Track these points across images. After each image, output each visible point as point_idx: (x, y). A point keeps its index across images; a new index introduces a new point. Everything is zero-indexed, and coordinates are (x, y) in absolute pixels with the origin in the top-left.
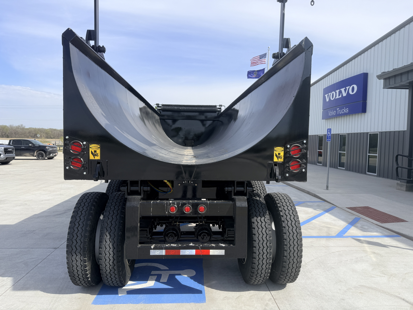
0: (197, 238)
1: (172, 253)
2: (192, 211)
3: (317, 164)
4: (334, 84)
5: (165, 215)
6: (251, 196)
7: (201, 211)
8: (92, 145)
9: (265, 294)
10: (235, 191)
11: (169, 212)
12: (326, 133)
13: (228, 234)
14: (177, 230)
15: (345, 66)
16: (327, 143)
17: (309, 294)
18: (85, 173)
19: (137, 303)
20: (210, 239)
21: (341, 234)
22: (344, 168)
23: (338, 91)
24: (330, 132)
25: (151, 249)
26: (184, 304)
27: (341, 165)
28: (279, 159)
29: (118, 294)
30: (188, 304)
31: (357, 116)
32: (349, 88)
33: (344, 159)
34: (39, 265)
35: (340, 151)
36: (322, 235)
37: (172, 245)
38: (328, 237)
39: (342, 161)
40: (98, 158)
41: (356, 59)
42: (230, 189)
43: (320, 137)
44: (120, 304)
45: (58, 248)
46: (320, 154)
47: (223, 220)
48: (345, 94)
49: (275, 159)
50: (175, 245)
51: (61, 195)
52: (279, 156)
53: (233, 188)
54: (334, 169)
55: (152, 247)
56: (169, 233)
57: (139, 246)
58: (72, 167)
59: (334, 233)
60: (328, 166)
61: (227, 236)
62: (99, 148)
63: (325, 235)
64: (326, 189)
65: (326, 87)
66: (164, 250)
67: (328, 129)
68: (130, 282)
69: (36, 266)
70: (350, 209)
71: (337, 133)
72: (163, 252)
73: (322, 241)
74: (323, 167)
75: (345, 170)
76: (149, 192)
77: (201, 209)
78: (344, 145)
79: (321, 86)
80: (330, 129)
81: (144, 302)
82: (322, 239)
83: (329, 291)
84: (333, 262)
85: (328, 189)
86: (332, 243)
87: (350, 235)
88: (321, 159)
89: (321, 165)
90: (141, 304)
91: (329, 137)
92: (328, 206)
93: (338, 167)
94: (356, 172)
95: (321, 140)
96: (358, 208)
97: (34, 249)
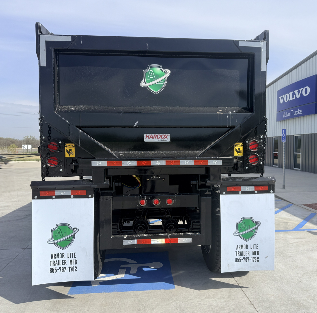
0: (165, 230)
1: (144, 242)
2: (160, 204)
3: (273, 166)
4: (288, 87)
5: (136, 208)
6: (214, 190)
7: (169, 203)
8: (67, 144)
9: (229, 280)
10: (200, 184)
11: (139, 205)
12: (281, 135)
13: (193, 226)
14: (146, 223)
15: (298, 68)
16: (282, 143)
17: (270, 278)
18: (61, 170)
19: (111, 292)
20: (176, 231)
21: (298, 228)
22: (300, 169)
23: (291, 93)
24: (285, 132)
25: (124, 239)
26: (155, 290)
27: (297, 166)
28: (239, 153)
29: (92, 285)
30: (159, 290)
31: (310, 116)
32: (302, 90)
33: (299, 161)
34: (10, 264)
35: (295, 152)
36: (280, 229)
37: (143, 235)
38: (286, 231)
39: (298, 163)
40: (73, 156)
41: (308, 61)
42: (195, 182)
43: (275, 139)
44: (95, 293)
45: (26, 248)
46: (276, 157)
47: (186, 215)
48: (298, 96)
49: (236, 154)
50: (146, 235)
51: (19, 201)
52: (239, 150)
53: (198, 181)
54: (290, 170)
55: (125, 237)
56: (139, 226)
57: (113, 237)
58: (48, 165)
59: (291, 227)
60: (283, 168)
61: (192, 228)
62: (74, 146)
63: (283, 229)
64: (282, 188)
65: (280, 89)
66: (136, 240)
67: (283, 130)
68: (101, 275)
69: (7, 265)
70: (306, 206)
71: (292, 134)
72: (135, 242)
73: (280, 234)
74: (279, 168)
75: (301, 171)
76: (120, 187)
77: (169, 201)
78: (299, 147)
79: (274, 89)
80: (285, 130)
81: (117, 290)
82: (280, 232)
83: (288, 275)
84: (291, 252)
85: (284, 189)
86: (289, 235)
87: (307, 228)
88: (276, 161)
89: (277, 166)
90: (115, 293)
91: (284, 137)
92: (285, 204)
93: (294, 168)
94: (311, 172)
95: (276, 143)
96: (314, 205)
97: (2, 250)
